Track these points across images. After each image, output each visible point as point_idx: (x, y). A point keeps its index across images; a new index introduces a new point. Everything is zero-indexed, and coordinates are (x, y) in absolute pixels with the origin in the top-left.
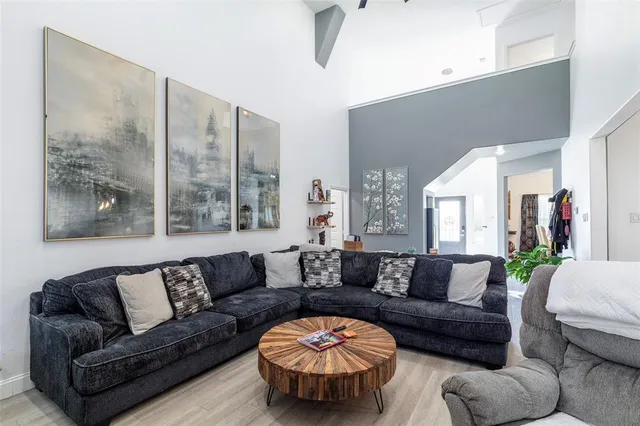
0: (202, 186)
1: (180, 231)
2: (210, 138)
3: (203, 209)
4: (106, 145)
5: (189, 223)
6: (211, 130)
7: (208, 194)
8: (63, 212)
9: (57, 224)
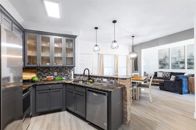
0: (177, 62)
1: (173, 68)
2: (179, 54)
3: (178, 65)
4: (163, 59)
5: (175, 67)
6: (179, 52)
7: (179, 63)
8: (160, 66)
9: (159, 67)
